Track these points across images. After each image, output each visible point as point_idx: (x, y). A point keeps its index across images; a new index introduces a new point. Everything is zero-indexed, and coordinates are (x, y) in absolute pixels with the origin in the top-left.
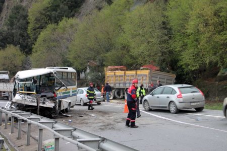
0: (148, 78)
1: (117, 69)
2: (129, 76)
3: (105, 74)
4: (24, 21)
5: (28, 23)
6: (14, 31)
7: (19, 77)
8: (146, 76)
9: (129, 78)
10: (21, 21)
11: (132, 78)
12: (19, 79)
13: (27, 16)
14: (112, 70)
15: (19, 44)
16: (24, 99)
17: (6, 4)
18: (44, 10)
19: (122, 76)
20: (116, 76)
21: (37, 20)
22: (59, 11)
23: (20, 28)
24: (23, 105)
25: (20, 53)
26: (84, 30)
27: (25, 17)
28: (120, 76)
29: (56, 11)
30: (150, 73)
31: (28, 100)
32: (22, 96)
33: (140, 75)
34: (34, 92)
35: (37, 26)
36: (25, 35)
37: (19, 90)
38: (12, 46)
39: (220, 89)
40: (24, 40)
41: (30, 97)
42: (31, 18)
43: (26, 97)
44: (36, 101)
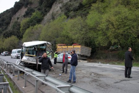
0: (80, 50)
1: (62, 45)
2: (69, 48)
3: (56, 47)
4: (19, 26)
5: (20, 27)
6: (15, 30)
7: (25, 45)
8: (79, 48)
9: (70, 49)
10: (18, 26)
11: (71, 49)
12: (25, 47)
13: (20, 24)
14: (60, 46)
15: (17, 35)
16: (28, 60)
17: (12, 21)
18: (27, 22)
19: (66, 48)
20: (63, 48)
21: (24, 26)
22: (33, 23)
23: (17, 29)
24: (27, 63)
25: (17, 39)
26: (47, 28)
27: (19, 25)
28: (65, 48)
29: (32, 23)
30: (81, 47)
31: (31, 60)
32: (28, 57)
33: (76, 48)
34: (35, 55)
35: (24, 28)
36: (19, 32)
37: (25, 54)
38: (14, 36)
39: (112, 55)
40: (18, 34)
41: (32, 58)
42: (22, 25)
43: (30, 58)
44: (35, 61)
